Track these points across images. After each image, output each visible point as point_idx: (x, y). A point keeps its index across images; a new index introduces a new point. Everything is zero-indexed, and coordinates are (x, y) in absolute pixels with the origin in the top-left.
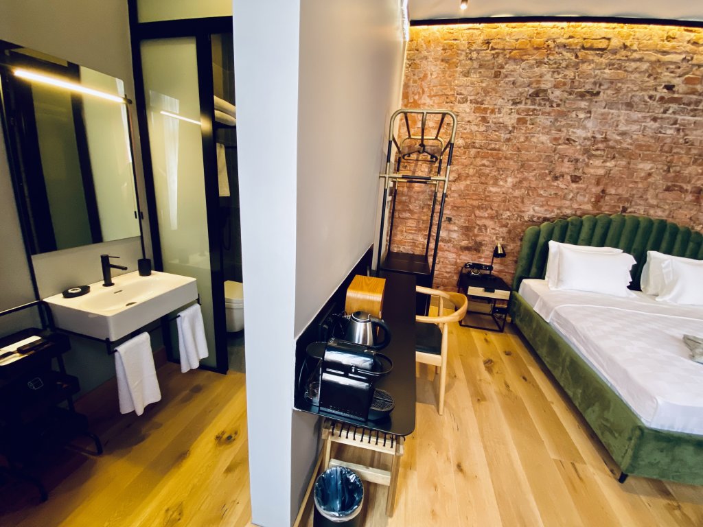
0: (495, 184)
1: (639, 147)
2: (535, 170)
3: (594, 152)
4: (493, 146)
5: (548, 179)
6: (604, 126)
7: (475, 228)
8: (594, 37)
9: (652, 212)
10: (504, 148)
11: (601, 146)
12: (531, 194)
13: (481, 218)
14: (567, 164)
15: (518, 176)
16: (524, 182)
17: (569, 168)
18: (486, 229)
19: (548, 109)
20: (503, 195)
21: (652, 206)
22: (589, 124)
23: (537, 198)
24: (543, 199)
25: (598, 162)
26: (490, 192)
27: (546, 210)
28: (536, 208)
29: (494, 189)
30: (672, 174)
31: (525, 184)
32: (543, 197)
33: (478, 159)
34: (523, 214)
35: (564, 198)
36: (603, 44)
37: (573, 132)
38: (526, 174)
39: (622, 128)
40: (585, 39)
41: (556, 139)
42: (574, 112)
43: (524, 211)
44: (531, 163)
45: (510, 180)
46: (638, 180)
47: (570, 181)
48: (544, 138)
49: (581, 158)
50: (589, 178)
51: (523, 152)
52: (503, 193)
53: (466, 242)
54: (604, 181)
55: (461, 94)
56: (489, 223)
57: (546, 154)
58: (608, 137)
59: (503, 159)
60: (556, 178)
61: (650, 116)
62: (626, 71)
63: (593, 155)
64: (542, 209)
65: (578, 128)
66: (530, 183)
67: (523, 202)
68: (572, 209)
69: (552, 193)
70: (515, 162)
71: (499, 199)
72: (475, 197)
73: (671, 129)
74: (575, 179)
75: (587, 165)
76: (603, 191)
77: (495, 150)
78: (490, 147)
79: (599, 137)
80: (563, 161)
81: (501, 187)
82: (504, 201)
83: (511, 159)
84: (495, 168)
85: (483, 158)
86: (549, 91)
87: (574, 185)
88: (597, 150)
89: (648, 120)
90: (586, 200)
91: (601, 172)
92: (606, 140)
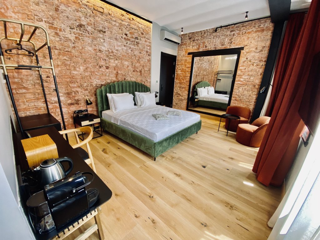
0: (75, 69)
1: (123, 55)
2: (91, 63)
3: (110, 57)
4: (67, 50)
5: (97, 67)
6: (110, 46)
7: (72, 93)
8: (97, 6)
9: (132, 79)
10: (73, 51)
11: (112, 54)
12: (93, 74)
13: (74, 87)
14: (103, 61)
15: (84, 66)
16: (88, 69)
17: (103, 63)
18: (78, 93)
19: (88, 35)
20: (81, 75)
21: (131, 77)
22: (106, 45)
23: (96, 76)
24: (98, 76)
25: (112, 61)
26: (74, 74)
27: (101, 81)
28: (97, 80)
29: (75, 72)
30: (133, 66)
31: (89, 70)
32: (98, 75)
33: (61, 56)
34: (92, 84)
35: (106, 76)
36: (101, 10)
37: (101, 47)
38: (88, 65)
39: (116, 48)
40: (94, 5)
41: (95, 50)
42: (99, 38)
43: (92, 82)
44: (88, 60)
45: (81, 68)
46: (126, 68)
47: (105, 68)
48: (90, 48)
49: (106, 58)
50: (111, 67)
51: (83, 54)
52: (80, 74)
53: (70, 101)
54: (116, 69)
55: (37, 16)
56: (78, 89)
57: (93, 56)
58: (113, 51)
59: (74, 57)
60: (100, 67)
61: (123, 45)
63: (110, 58)
64: (99, 81)
65: (102, 46)
66: (91, 69)
67: (90, 78)
68: (110, 80)
69: (101, 73)
70: (81, 59)
71: (79, 77)
72: (66, 77)
73: (130, 50)
74: (107, 68)
75: (109, 62)
76: (117, 72)
77: (69, 52)
78: (65, 50)
79: (110, 51)
80: (100, 60)
81: (78, 71)
82: (82, 78)
83: (78, 57)
84: (72, 62)
85: (64, 56)
86: (86, 26)
87: (107, 70)
88: (111, 56)
89: (123, 46)
90: (113, 76)
91: (114, 65)
92: (112, 52)
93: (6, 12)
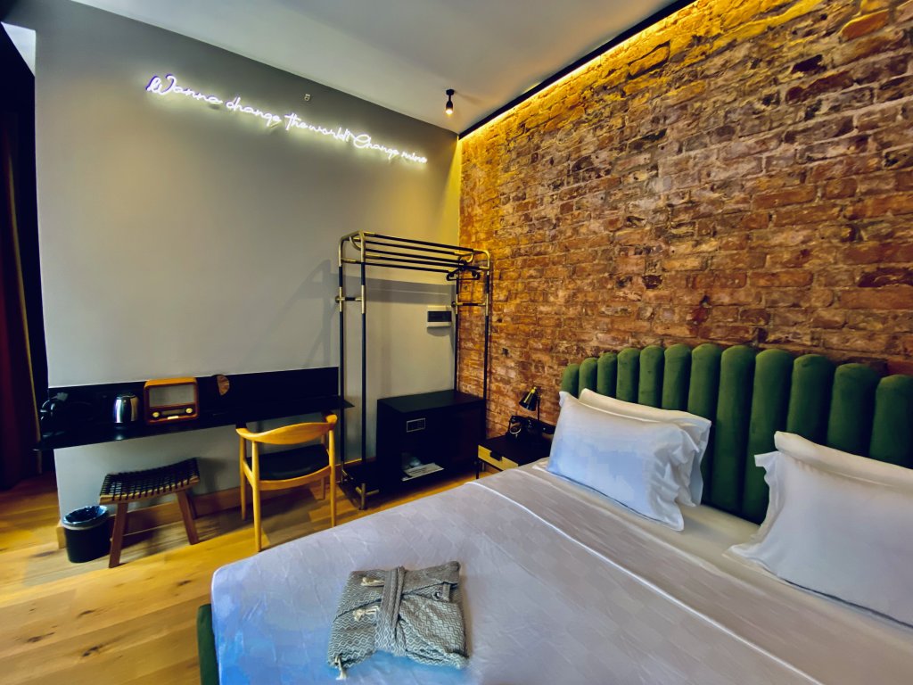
0: (546, 302)
1: (765, 201)
2: (589, 275)
3: (674, 231)
4: (538, 249)
5: (609, 286)
6: (683, 182)
7: (531, 364)
8: (642, 55)
9: (834, 340)
10: (550, 250)
11: (685, 217)
12: (589, 312)
13: (536, 349)
14: (633, 258)
15: (570, 287)
16: (579, 295)
17: (637, 264)
18: (543, 368)
19: (595, 182)
20: (557, 317)
21: (828, 325)
22: (658, 186)
23: (599, 319)
24: (607, 320)
25: (684, 247)
26: (541, 312)
27: (614, 339)
28: (600, 335)
29: (543, 309)
30: (867, 244)
31: (580, 298)
32: (608, 316)
33: (525, 270)
34: (582, 345)
35: (639, 317)
36: (660, 55)
37: (635, 206)
38: (579, 282)
39: (719, 175)
40: (629, 64)
41: (612, 223)
42: (631, 175)
43: (584, 341)
44: (583, 265)
45: (561, 293)
46: (778, 270)
47: (643, 285)
48: (595, 225)
49: (654, 244)
50: (673, 278)
51: (572, 251)
52: (556, 314)
53: (523, 385)
54: (702, 281)
55: (503, 194)
56: (545, 358)
57: (603, 248)
58: (695, 199)
59: (551, 265)
60: (621, 284)
61: (777, 136)
62: (707, 77)
63: (674, 236)
64: (608, 337)
65: (641, 197)
66: (585, 296)
67: (581, 326)
68: (656, 335)
69: (619, 309)
70: (564, 266)
71: (552, 322)
72: (527, 320)
73: (838, 144)
74: (652, 282)
75: (667, 255)
76: (706, 299)
77: (541, 254)
78: (535, 252)
79: (677, 202)
80: (627, 255)
81: (553, 304)
82: (558, 325)
83: (559, 263)
84: (543, 279)
85: (530, 266)
86: (593, 157)
87: (651, 293)
88: (679, 225)
89: (773, 144)
90: (676, 318)
91: (693, 263)
92: (692, 205)
93: (473, 210)
